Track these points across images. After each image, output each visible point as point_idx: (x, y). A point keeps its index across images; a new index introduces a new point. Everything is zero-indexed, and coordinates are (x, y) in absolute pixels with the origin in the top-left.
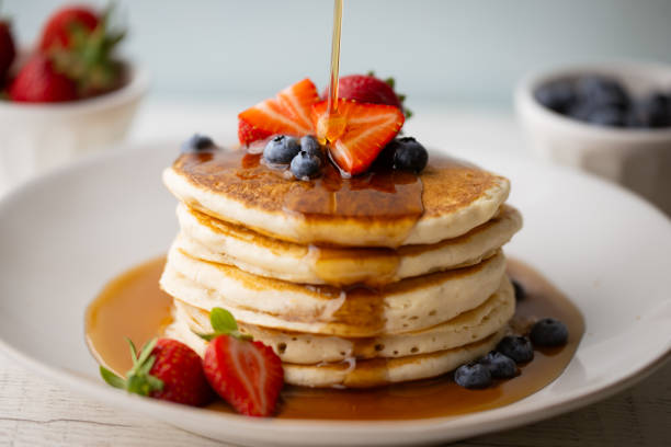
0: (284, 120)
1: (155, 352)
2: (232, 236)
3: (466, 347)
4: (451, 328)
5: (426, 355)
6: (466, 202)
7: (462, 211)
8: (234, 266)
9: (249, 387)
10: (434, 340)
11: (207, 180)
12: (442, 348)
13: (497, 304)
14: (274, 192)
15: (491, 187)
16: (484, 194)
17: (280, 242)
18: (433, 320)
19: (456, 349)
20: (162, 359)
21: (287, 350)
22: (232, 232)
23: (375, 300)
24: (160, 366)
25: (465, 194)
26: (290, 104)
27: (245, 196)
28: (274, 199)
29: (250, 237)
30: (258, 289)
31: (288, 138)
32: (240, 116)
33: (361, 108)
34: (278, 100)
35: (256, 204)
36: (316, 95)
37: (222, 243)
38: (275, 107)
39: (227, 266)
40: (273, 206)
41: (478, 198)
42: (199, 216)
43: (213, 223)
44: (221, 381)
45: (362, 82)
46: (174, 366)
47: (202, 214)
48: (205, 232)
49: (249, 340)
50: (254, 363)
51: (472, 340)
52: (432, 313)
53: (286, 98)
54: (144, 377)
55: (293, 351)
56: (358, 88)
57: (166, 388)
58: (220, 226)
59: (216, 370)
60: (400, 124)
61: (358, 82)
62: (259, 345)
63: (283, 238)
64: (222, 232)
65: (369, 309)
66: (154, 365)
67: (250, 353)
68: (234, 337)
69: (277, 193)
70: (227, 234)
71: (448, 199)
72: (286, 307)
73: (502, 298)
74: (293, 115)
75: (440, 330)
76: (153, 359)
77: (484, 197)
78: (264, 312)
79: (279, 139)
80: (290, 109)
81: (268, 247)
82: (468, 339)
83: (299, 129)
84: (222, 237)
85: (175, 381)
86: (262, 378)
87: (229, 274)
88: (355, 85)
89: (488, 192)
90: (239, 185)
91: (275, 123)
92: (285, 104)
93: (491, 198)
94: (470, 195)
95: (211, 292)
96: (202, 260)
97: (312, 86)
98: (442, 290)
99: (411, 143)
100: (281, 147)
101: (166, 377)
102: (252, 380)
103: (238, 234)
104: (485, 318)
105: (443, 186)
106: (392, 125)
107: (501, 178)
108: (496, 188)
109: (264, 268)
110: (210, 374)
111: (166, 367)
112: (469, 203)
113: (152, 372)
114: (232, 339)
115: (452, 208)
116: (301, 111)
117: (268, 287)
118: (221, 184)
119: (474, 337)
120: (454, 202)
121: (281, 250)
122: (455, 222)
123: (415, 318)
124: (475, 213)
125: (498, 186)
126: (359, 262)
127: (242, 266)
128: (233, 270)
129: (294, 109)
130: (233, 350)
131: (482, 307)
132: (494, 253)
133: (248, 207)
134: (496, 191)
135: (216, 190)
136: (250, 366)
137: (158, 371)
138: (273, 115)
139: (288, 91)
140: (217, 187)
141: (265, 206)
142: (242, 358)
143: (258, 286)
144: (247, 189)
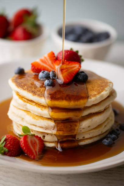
0: (45, 65)
1: (6, 140)
2: (29, 103)
3: (99, 135)
4: (95, 131)
5: (87, 139)
6: (99, 93)
7: (98, 96)
8: (29, 111)
9: (34, 151)
10: (89, 134)
11: (21, 85)
12: (92, 136)
13: (109, 121)
14: (41, 90)
15: (107, 87)
16: (105, 90)
17: (43, 106)
18: (89, 129)
19: (96, 136)
20: (8, 142)
21: (45, 138)
22: (29, 102)
23: (72, 124)
24: (7, 145)
25: (99, 90)
26: (47, 60)
27: (32, 92)
28: (41, 93)
29: (34, 104)
30: (37, 119)
31: (46, 72)
32: (32, 64)
33: (68, 63)
34: (43, 58)
35: (36, 94)
36: (55, 57)
37: (26, 105)
38: (42, 61)
39: (27, 111)
40: (41, 95)
41: (103, 91)
42: (19, 96)
43: (23, 99)
44: (25, 150)
45: (69, 53)
46: (11, 145)
47: (20, 95)
48: (21, 101)
49: (34, 135)
50: (35, 143)
51: (101, 133)
52: (89, 127)
53: (45, 58)
54: (2, 147)
55: (47, 138)
56: (67, 55)
57: (9, 151)
58: (25, 100)
59: (24, 147)
60: (80, 68)
61: (67, 53)
62: (37, 137)
63: (44, 105)
64: (26, 102)
65: (70, 126)
66: (5, 144)
67: (34, 140)
68: (29, 135)
69: (42, 90)
70: (27, 102)
71: (94, 92)
72: (45, 126)
73: (110, 118)
74: (48, 63)
75: (91, 131)
76: (5, 142)
77: (105, 91)
78: (38, 127)
79: (43, 72)
80: (46, 61)
81: (40, 107)
82: (100, 133)
83: (50, 68)
84: (26, 103)
85: (11, 149)
86: (38, 148)
87: (28, 114)
88: (66, 54)
89: (106, 89)
90: (31, 87)
91: (42, 66)
92: (45, 60)
93: (107, 91)
94: (100, 91)
95: (23, 119)
96: (20, 109)
97: (54, 54)
98: (92, 120)
99: (83, 73)
100: (44, 74)
101: (9, 148)
102: (35, 148)
103: (31, 103)
104: (105, 126)
105: (92, 87)
106: (77, 68)
107: (111, 82)
108: (108, 87)
109: (38, 114)
110: (22, 147)
111: (9, 145)
112: (100, 93)
113: (5, 146)
114: (28, 136)
115: (95, 95)
116: (50, 62)
117: (39, 119)
118: (26, 87)
119: (102, 132)
120: (96, 93)
121: (43, 109)
122: (96, 100)
123: (84, 128)
124: (102, 96)
125: (109, 86)
126: (67, 113)
127: (32, 112)
128: (29, 113)
129: (48, 62)
130: (29, 140)
131: (104, 122)
132: (108, 106)
133: (34, 95)
134: (109, 88)
135: (24, 89)
136: (34, 144)
137: (6, 146)
138: (42, 64)
139: (46, 55)
140: (24, 88)
141: (39, 95)
142: (31, 142)
143: (37, 118)
144: (33, 89)
